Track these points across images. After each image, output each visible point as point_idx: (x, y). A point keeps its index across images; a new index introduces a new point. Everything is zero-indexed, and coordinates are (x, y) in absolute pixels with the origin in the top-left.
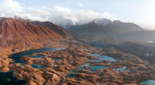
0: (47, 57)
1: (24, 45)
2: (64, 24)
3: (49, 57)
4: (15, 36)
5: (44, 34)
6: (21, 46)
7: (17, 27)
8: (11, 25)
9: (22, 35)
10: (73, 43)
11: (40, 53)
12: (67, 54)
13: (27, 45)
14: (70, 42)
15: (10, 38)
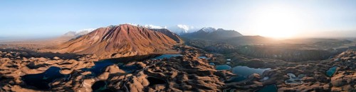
0: (142, 72)
1: (130, 50)
2: (178, 32)
3: (146, 72)
4: (125, 40)
5: (158, 39)
6: (127, 50)
7: (130, 31)
8: (124, 30)
9: (133, 39)
10: (187, 48)
11: (139, 63)
12: (179, 67)
13: (134, 50)
14: (183, 47)
15: (119, 42)
